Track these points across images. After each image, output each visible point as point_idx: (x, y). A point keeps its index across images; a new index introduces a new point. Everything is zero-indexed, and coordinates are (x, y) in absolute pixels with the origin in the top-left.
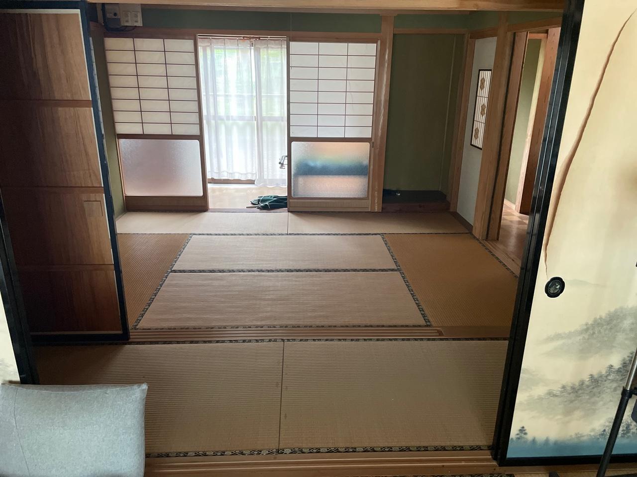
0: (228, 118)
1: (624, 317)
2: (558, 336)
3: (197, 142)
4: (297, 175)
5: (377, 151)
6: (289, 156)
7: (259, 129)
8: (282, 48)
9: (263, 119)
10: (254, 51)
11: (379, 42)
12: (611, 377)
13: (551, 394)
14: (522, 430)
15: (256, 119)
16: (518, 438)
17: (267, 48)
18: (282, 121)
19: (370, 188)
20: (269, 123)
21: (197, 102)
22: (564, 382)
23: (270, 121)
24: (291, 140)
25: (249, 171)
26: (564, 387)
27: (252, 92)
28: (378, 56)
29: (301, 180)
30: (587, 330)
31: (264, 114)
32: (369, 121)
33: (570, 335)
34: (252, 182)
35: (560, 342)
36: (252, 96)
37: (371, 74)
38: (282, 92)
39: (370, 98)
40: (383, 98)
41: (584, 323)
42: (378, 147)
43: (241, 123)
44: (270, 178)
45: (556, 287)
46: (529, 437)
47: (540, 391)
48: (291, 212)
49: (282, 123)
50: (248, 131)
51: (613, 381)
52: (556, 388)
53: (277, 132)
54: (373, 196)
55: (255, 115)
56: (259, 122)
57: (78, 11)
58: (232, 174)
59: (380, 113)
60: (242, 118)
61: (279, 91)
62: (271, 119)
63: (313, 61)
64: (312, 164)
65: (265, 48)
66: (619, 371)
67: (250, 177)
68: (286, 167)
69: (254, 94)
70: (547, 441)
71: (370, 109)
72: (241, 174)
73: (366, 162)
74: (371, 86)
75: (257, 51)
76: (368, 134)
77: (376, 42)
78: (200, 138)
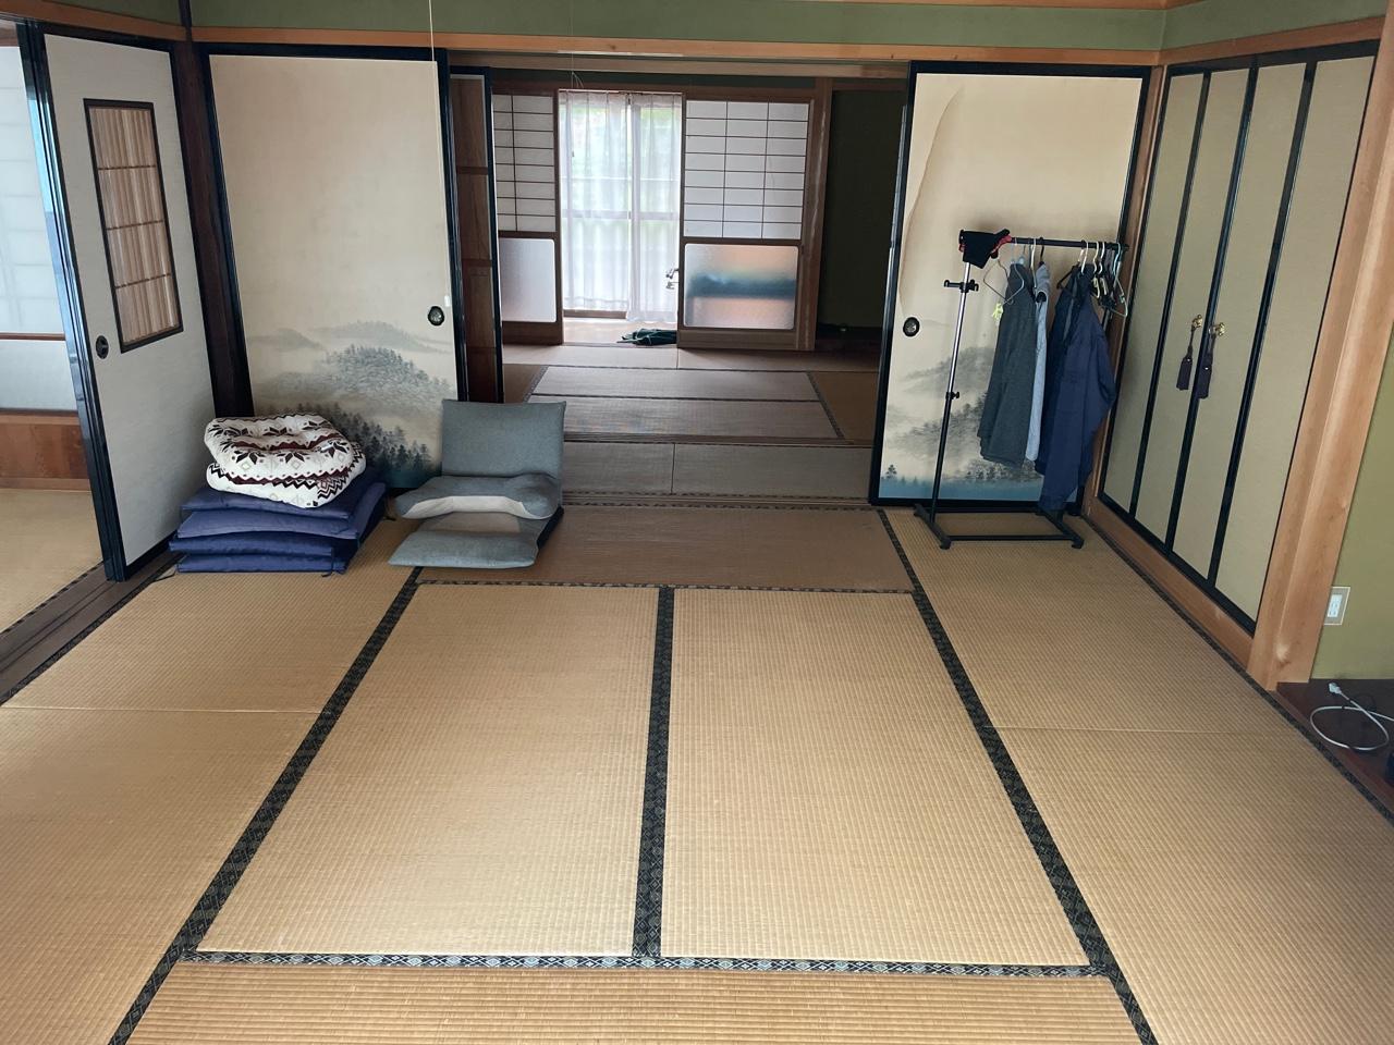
0: (589, 213)
1: (974, 358)
2: (917, 375)
3: (551, 242)
4: (691, 296)
5: (809, 259)
6: (681, 270)
7: (635, 231)
8: (673, 107)
9: (641, 217)
10: (632, 111)
11: (813, 102)
12: (969, 417)
13: (915, 431)
14: (891, 469)
15: (631, 216)
16: (888, 477)
17: (652, 106)
18: (671, 219)
19: (798, 315)
20: (651, 223)
21: (553, 185)
22: (926, 421)
23: (652, 219)
24: (684, 241)
25: (618, 297)
26: (926, 425)
27: (626, 176)
28: (811, 122)
29: (698, 302)
30: (942, 368)
31: (643, 209)
32: (798, 215)
33: (927, 374)
34: (621, 315)
35: (920, 380)
36: (626, 181)
37: (801, 148)
38: (672, 175)
39: (800, 182)
40: (817, 182)
41: (939, 361)
42: (810, 253)
43: (607, 222)
44: (650, 309)
45: (912, 326)
46: (899, 476)
47: (905, 428)
48: (683, 348)
49: (671, 223)
50: (618, 234)
51: (971, 420)
52: (920, 426)
53: (663, 236)
54: (802, 328)
55: (630, 209)
56: (636, 219)
57: (482, 77)
58: (591, 300)
59: (813, 202)
60: (609, 214)
61: (668, 175)
62: (653, 216)
63: (719, 128)
64: (714, 278)
65: (648, 106)
66: (975, 411)
67: (618, 308)
68: (676, 286)
69: (630, 178)
70: (915, 481)
71: (799, 198)
72: (606, 302)
73: (793, 276)
74: (800, 165)
75: (636, 110)
76: (795, 233)
77: (809, 102)
78: (555, 236)
